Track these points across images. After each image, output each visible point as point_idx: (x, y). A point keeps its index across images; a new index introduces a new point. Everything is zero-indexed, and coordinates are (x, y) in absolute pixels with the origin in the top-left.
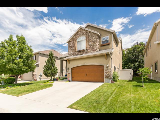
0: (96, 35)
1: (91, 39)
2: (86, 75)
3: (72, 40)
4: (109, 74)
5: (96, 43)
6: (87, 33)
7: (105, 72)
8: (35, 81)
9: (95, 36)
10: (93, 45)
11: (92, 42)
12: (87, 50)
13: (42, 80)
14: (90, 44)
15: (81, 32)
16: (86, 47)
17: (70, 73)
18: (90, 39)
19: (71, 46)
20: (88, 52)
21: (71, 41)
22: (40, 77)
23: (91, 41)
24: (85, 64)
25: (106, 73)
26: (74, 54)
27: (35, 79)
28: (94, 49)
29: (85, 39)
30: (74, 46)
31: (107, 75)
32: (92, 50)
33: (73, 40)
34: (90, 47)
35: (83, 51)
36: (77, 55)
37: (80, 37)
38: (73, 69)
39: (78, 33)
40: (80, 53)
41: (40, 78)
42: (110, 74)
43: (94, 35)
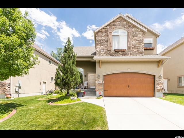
0: (142, 32)
1: (136, 37)
2: (129, 86)
3: (103, 30)
4: (161, 86)
5: (142, 43)
6: (129, 26)
7: (157, 83)
8: (7, 98)
9: (142, 34)
10: (138, 45)
11: (137, 41)
12: (129, 51)
13: (21, 96)
14: (133, 43)
15: (120, 22)
16: (128, 47)
17: (102, 84)
18: (134, 37)
19: (102, 40)
20: (131, 54)
21: (101, 32)
22: (17, 89)
23: (136, 39)
24: (129, 71)
25: (157, 85)
26: (106, 53)
27: (6, 94)
28: (139, 52)
29: (127, 34)
30: (108, 41)
31: (159, 88)
32: (137, 52)
33: (105, 30)
34: (133, 47)
35: (123, 51)
36: (113, 56)
37: (118, 30)
38: (106, 77)
39: (115, 23)
40: (119, 54)
41: (16, 92)
42: (163, 86)
43: (139, 32)
